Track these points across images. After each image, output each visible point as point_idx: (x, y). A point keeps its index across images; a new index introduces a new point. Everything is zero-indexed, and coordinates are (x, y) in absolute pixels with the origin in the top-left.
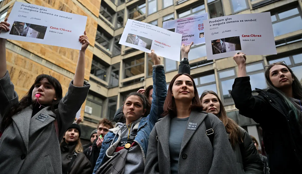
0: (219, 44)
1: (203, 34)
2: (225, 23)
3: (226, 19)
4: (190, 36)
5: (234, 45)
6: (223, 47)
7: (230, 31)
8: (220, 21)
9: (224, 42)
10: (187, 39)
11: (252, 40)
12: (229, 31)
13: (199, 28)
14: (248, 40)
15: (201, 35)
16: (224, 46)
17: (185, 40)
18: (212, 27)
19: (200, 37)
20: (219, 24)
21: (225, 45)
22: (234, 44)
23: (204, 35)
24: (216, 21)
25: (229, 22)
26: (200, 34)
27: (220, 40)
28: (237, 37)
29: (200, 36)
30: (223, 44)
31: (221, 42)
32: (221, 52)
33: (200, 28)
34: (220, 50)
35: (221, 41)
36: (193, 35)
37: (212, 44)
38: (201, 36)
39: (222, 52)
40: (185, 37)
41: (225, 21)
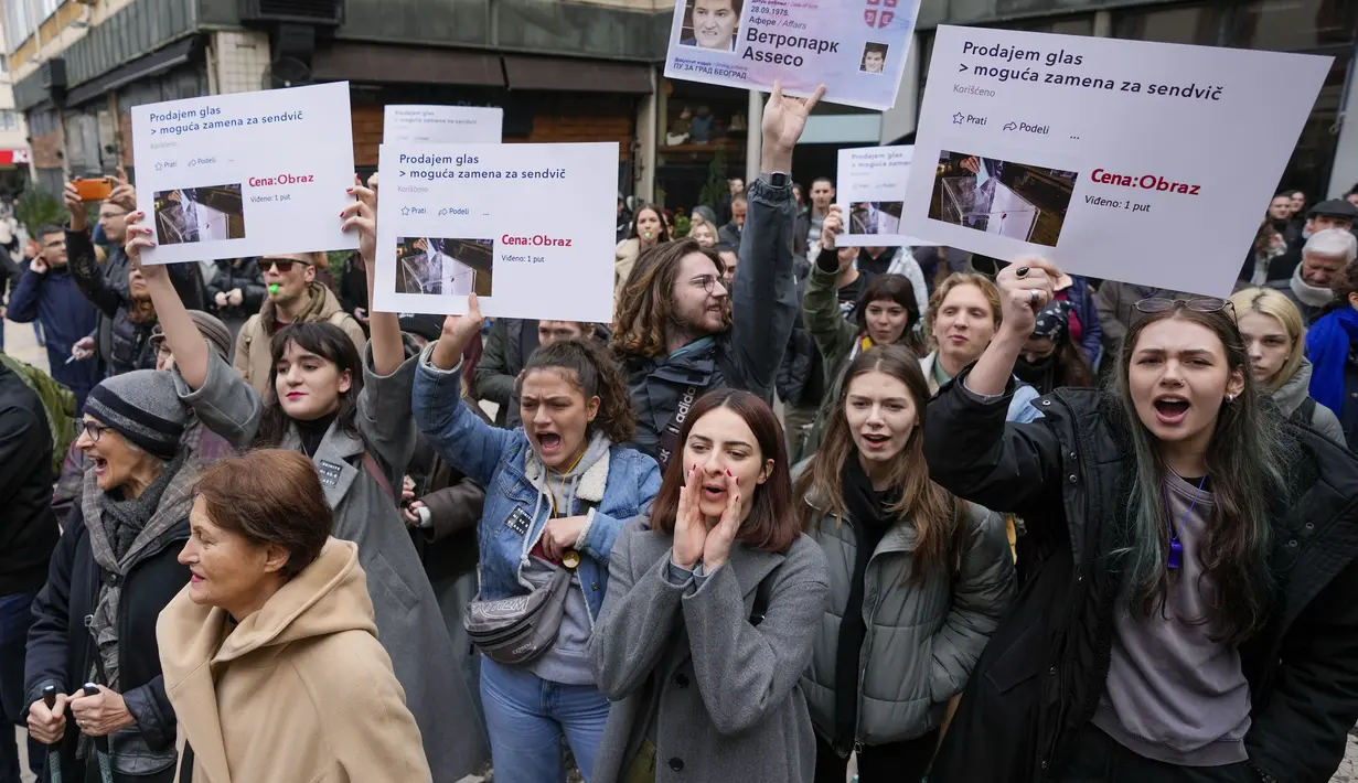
0: (968, 180)
1: (879, 55)
2: (1035, 77)
3: (1052, 58)
4: (819, 46)
5: (1031, 211)
6: (980, 201)
7: (1045, 130)
8: (1019, 55)
9: (994, 179)
10: (798, 61)
11: (1137, 207)
12: (1037, 129)
13: (867, 11)
14: (1115, 204)
15: (869, 54)
16: (986, 199)
17: (788, 60)
18: (969, 78)
19: (863, 67)
20: (1004, 73)
21: (992, 198)
22: (1034, 207)
23: (884, 57)
24: (995, 51)
25: (1060, 80)
26: (870, 47)
27: (981, 160)
28: (1062, 172)
29: (864, 59)
30: (984, 186)
31: (982, 175)
32: (966, 219)
33: (875, 12)
34: (966, 210)
35: (982, 167)
36: (833, 47)
37: (939, 169)
38: (867, 61)
39: (967, 224)
40: (792, 42)
41: (1040, 67)
